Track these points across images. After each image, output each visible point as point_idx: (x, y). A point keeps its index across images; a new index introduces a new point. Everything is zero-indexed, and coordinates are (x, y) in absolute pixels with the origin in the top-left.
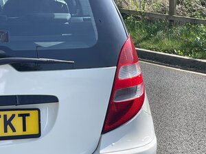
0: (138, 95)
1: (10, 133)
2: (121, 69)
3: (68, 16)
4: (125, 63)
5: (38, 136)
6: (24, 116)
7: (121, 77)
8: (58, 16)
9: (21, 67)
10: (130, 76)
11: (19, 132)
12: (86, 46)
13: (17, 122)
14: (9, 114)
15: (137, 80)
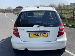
0: (63, 31)
1: (43, 36)
2: (61, 27)
3: (52, 19)
4: (61, 26)
5: (47, 37)
6: (45, 34)
7: (60, 28)
8: (51, 19)
9: (45, 26)
10: (62, 28)
11: (44, 36)
12: (55, 23)
13: (44, 35)
14: (43, 33)
15: (63, 29)
